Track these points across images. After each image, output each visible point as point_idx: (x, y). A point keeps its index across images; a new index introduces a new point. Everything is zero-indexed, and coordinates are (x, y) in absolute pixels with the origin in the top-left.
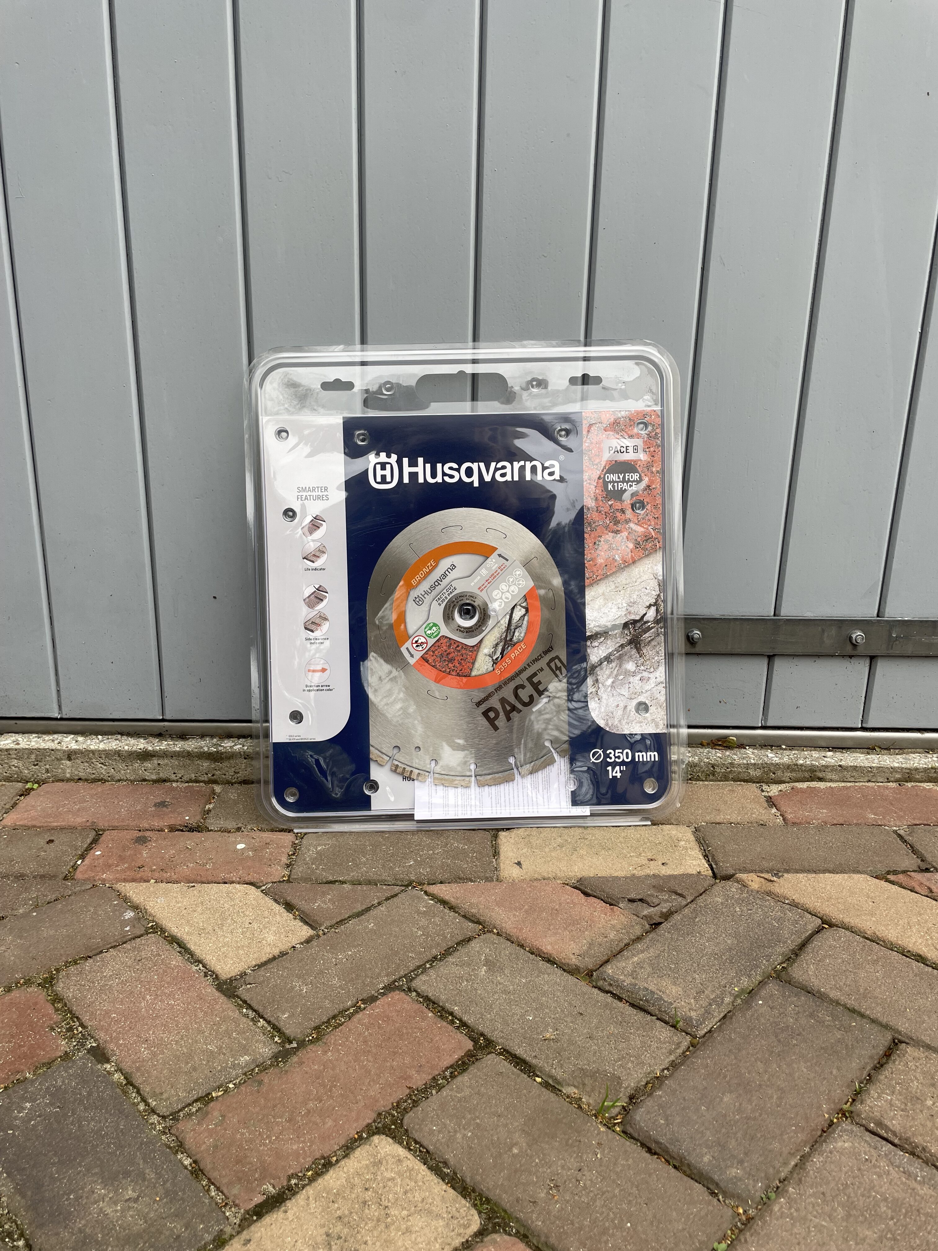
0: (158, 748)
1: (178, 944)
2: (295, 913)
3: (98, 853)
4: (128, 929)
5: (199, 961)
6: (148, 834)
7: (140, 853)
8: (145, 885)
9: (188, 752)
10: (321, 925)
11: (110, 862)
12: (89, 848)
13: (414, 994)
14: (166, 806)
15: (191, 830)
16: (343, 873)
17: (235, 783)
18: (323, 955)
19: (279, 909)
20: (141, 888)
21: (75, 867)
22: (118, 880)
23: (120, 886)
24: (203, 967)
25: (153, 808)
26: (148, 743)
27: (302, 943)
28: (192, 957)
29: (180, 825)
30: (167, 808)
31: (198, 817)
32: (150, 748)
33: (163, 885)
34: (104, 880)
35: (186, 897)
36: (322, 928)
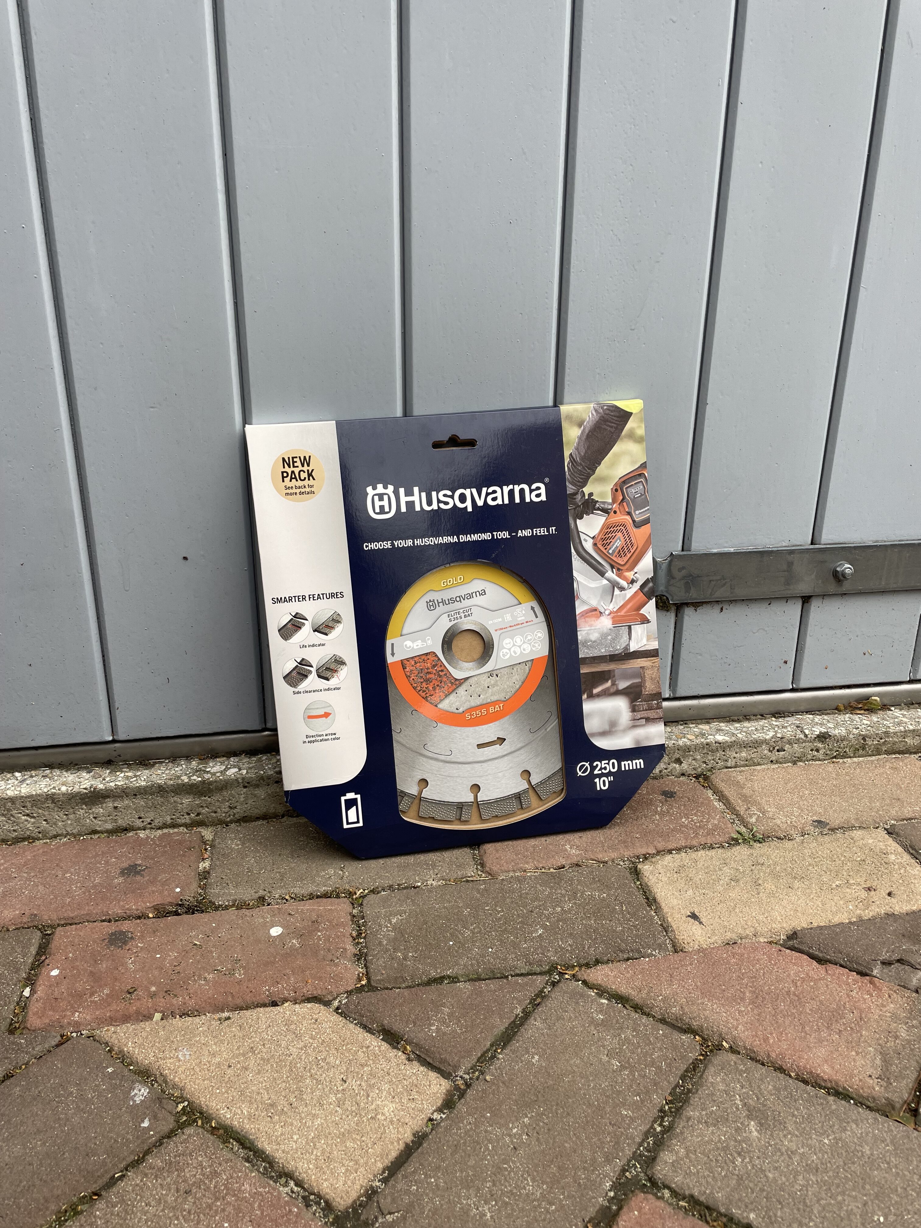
0: (112, 784)
1: (238, 1140)
2: (405, 1049)
3: (55, 972)
4: (146, 1124)
5: (287, 1175)
6: (126, 926)
7: (124, 964)
8: (147, 1026)
9: (160, 786)
10: (456, 1068)
11: (79, 987)
12: (37, 965)
13: (667, 1193)
14: (138, 873)
15: (191, 910)
16: (448, 962)
17: (231, 822)
18: (486, 1131)
19: (376, 1044)
20: (144, 1034)
21: (23, 1005)
22: (103, 1022)
23: (108, 1033)
24: (297, 1185)
25: (121, 879)
26: (94, 777)
27: (440, 1110)
28: (271, 1166)
29: (171, 904)
30: (142, 876)
31: (194, 887)
32: (101, 786)
33: (177, 1022)
34: (77, 1024)
35: (222, 1042)
36: (461, 1073)
